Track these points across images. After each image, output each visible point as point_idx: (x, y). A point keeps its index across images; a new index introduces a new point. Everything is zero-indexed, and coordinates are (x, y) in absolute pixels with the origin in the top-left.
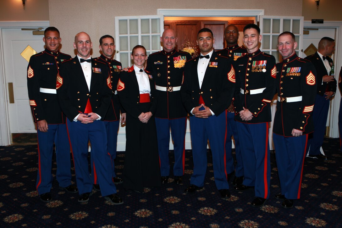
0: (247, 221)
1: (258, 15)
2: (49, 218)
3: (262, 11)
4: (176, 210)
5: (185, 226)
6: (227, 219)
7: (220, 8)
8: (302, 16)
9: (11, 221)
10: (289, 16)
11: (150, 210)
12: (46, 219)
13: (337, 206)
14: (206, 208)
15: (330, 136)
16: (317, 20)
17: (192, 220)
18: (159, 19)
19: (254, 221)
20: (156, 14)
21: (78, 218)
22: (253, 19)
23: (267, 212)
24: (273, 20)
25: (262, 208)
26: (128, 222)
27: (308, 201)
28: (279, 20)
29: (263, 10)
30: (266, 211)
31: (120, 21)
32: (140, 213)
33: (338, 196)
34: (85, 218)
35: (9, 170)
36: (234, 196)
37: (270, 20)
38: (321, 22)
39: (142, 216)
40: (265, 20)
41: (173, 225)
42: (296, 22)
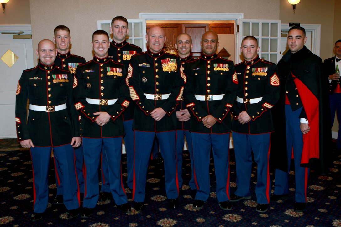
0: (230, 215)
1: (238, 18)
3: (241, 15)
4: (164, 207)
5: (173, 221)
6: (212, 213)
7: (201, 12)
8: (280, 19)
9: (2, 223)
10: (267, 19)
13: (313, 198)
16: (294, 23)
17: (179, 216)
18: (142, 23)
19: (238, 215)
20: (138, 18)
22: (232, 22)
23: (250, 206)
24: (253, 23)
25: (245, 203)
26: (118, 220)
30: (249, 205)
31: (102, 24)
37: (249, 23)
40: (244, 23)
41: (161, 221)
42: (274, 25)
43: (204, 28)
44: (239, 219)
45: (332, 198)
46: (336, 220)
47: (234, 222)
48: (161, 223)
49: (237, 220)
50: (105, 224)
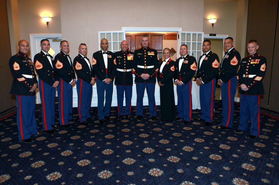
0: (163, 140)
1: (178, 31)
3: (180, 29)
4: (127, 135)
5: (131, 142)
6: (153, 139)
7: (158, 27)
8: (203, 32)
9: (40, 140)
10: (196, 32)
11: (113, 135)
12: (58, 139)
13: (212, 133)
14: (143, 134)
16: (212, 34)
17: (135, 139)
18: (123, 33)
19: (167, 140)
20: (121, 30)
21: (75, 139)
22: (176, 33)
24: (187, 34)
25: (173, 134)
26: (101, 141)
27: (198, 131)
28: (190, 34)
29: (181, 28)
30: (175, 135)
31: (101, 34)
32: (108, 137)
33: (215, 128)
34: (79, 139)
35: (39, 116)
36: (159, 129)
37: (185, 34)
38: (215, 35)
40: (182, 34)
41: (124, 142)
42: (200, 35)
43: (162, 36)
44: (167, 143)
45: (223, 133)
46: (222, 145)
47: (165, 144)
50: (94, 143)
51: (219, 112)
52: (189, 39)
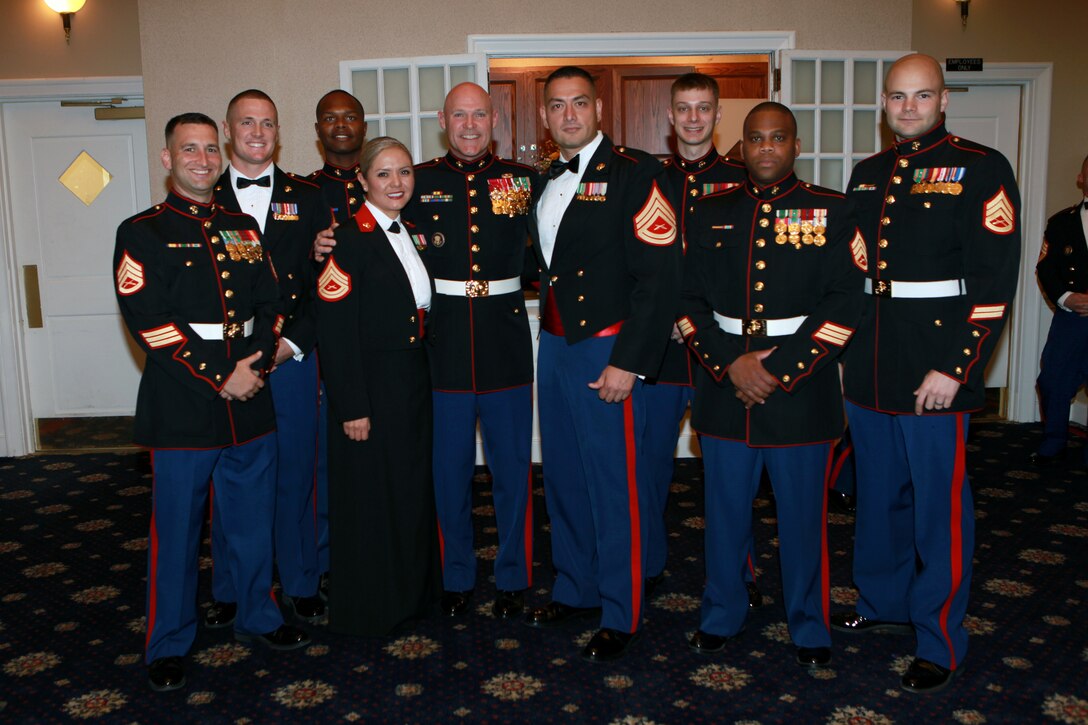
0: (716, 667)
1: (777, 48)
2: (134, 661)
3: (787, 37)
4: (512, 637)
5: (532, 683)
6: (657, 662)
7: (659, 31)
9: (25, 672)
10: (871, 49)
11: (434, 638)
12: (127, 666)
13: (991, 621)
15: (1011, 417)
16: (962, 60)
17: (555, 665)
18: (474, 66)
19: (739, 667)
20: (464, 50)
21: (218, 663)
22: (764, 59)
23: (782, 642)
24: (824, 63)
25: (767, 630)
26: (364, 673)
29: (792, 35)
30: (779, 639)
31: (354, 73)
32: (404, 648)
33: (1002, 593)
34: (241, 663)
35: (25, 528)
36: (688, 597)
37: (813, 62)
38: (976, 66)
39: (408, 656)
40: (797, 63)
41: (495, 680)
44: (739, 683)
45: (1054, 623)
46: (1058, 697)
47: (724, 691)
48: (494, 687)
49: (733, 684)
50: (324, 686)
51: (1010, 494)
52: (833, 94)
